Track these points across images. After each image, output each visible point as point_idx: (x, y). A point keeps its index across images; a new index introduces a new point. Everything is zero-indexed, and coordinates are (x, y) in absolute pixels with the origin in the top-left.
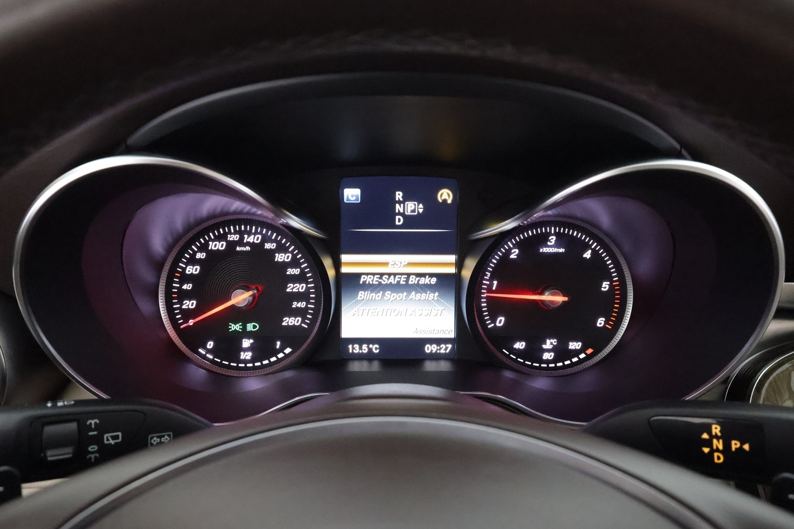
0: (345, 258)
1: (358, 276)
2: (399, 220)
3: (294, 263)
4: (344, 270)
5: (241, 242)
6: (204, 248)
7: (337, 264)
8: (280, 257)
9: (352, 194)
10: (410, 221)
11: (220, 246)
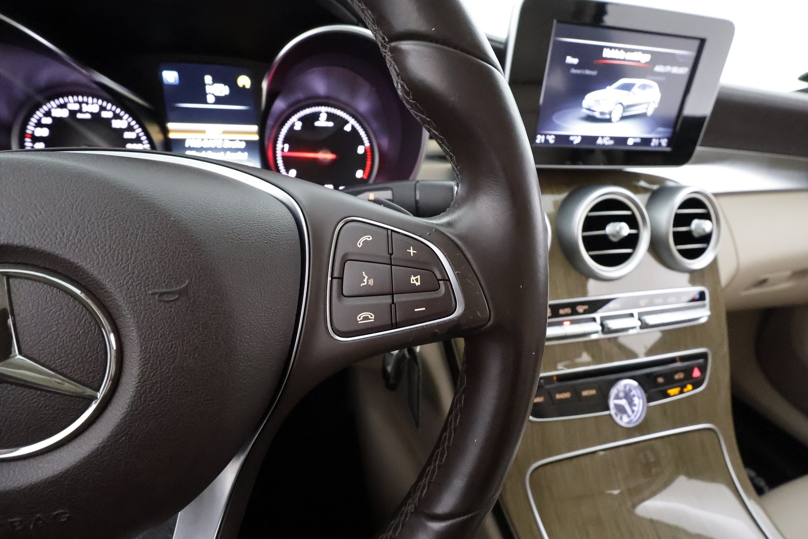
0: (170, 125)
1: (182, 141)
2: (211, 99)
3: (130, 129)
4: (172, 136)
5: (80, 111)
6: (48, 114)
7: (165, 131)
8: (116, 124)
9: (170, 77)
10: (219, 100)
11: (64, 113)
